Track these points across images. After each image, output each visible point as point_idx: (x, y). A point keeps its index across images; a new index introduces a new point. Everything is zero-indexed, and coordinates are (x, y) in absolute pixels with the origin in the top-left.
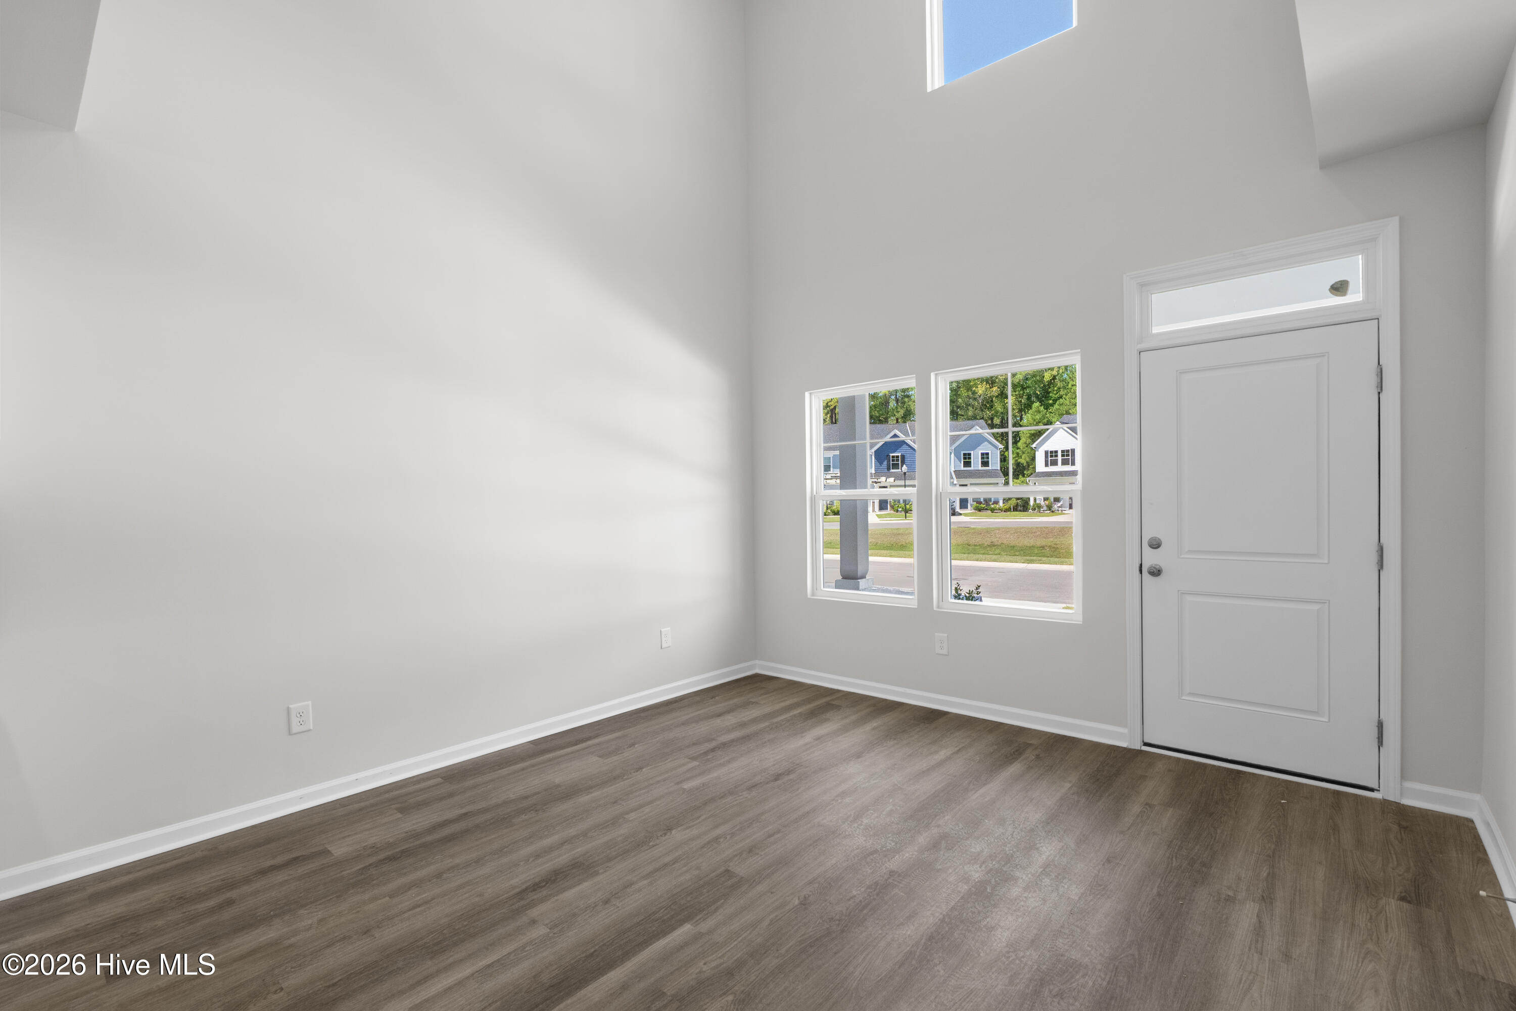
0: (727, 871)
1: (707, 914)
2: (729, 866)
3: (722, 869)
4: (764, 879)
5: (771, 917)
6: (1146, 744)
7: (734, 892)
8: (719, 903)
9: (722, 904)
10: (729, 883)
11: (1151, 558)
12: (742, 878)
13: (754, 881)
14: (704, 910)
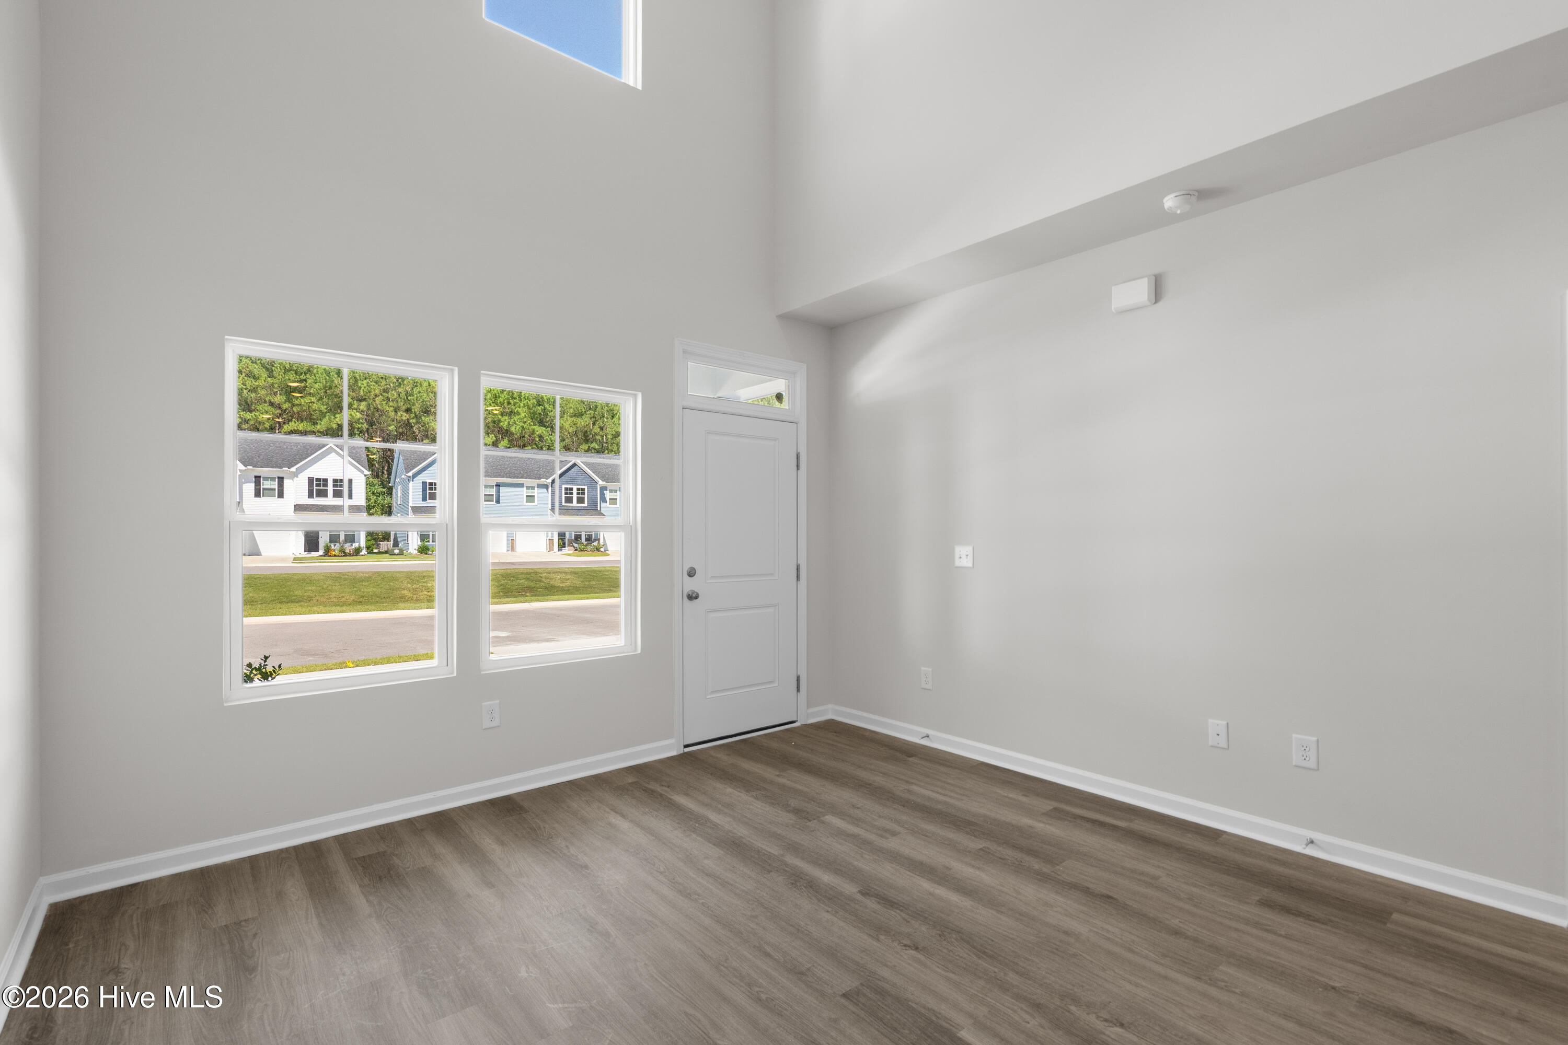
6: (686, 746)
11: (691, 585)
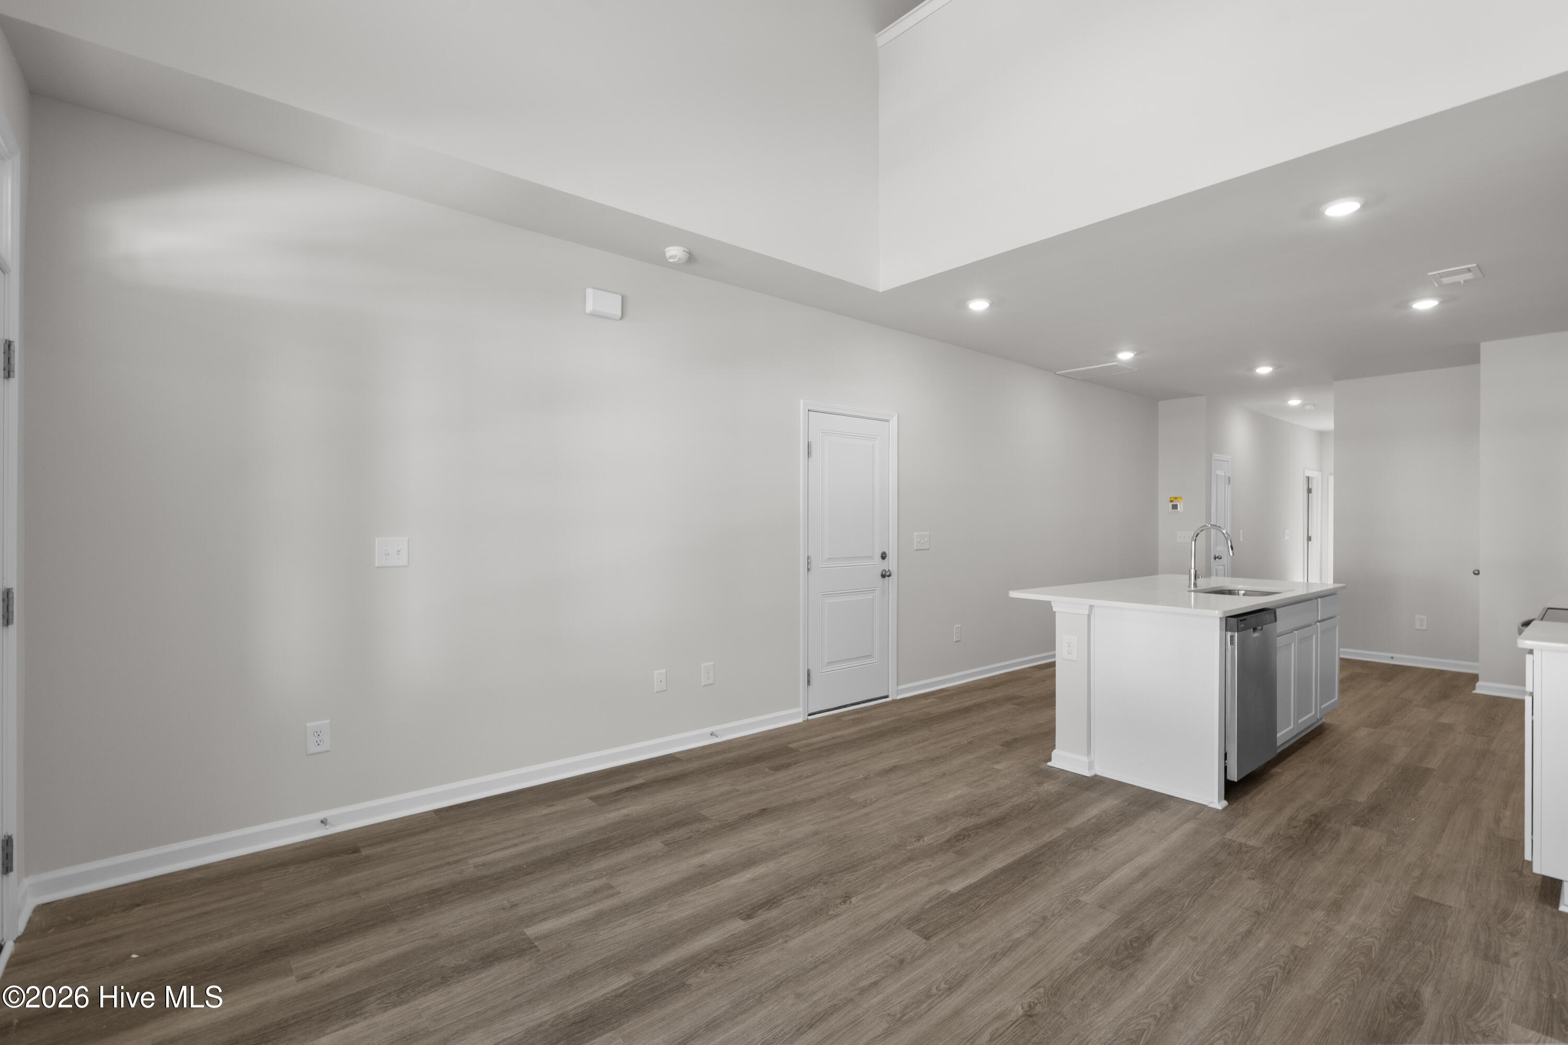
0: (927, 938)
1: (938, 898)
2: (925, 943)
3: (934, 940)
4: (885, 925)
5: (878, 890)
7: (915, 914)
8: (929, 906)
9: (926, 905)
10: (922, 924)
12: (908, 928)
13: (895, 924)
14: (943, 901)
